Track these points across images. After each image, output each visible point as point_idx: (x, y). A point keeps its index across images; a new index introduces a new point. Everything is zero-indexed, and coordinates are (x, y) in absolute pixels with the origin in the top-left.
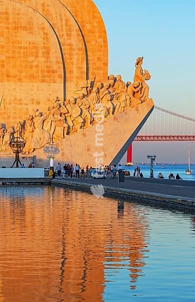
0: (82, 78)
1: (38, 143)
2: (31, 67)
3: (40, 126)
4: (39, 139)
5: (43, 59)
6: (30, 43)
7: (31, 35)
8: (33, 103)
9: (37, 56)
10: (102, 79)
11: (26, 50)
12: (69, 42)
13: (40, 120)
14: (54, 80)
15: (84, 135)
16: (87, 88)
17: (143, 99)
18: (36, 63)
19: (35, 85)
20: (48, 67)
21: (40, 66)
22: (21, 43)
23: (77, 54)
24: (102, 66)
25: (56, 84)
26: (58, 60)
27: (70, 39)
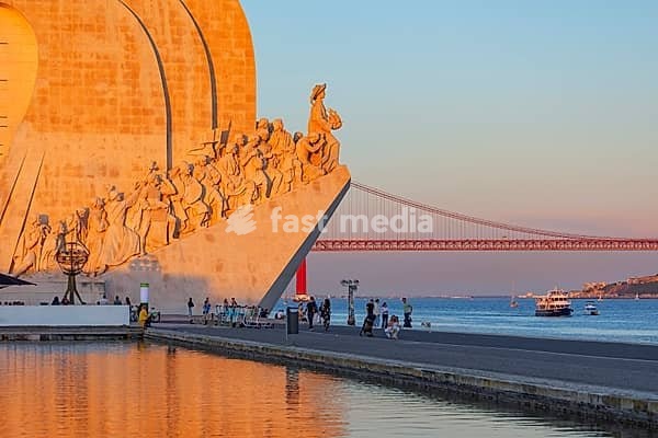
0: (204, 125)
1: (115, 254)
2: (102, 102)
3: (119, 220)
4: (116, 246)
5: (124, 89)
6: (98, 57)
7: (101, 41)
8: (104, 174)
9: (113, 83)
10: (244, 126)
11: (90, 71)
12: (177, 54)
13: (120, 208)
14: (146, 128)
15: (210, 238)
16: (214, 144)
17: (327, 166)
18: (110, 95)
19: (108, 137)
20: (134, 102)
21: (119, 102)
22: (80, 56)
23: (193, 78)
24: (244, 101)
25: (151, 137)
26: (155, 89)
27: (179, 49)
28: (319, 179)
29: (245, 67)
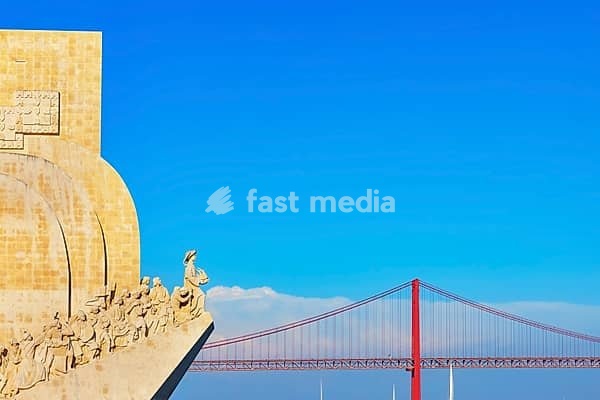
0: (98, 283)
1: (26, 380)
2: (20, 267)
3: (30, 355)
4: (27, 374)
5: (37, 256)
6: (18, 232)
7: (20, 220)
8: (21, 320)
9: (29, 251)
10: (130, 283)
11: (12, 243)
12: (79, 229)
13: (30, 346)
14: (53, 285)
15: (99, 368)
16: (106, 297)
17: (195, 312)
18: (27, 261)
19: (25, 293)
20: (44, 266)
21: (33, 265)
22: (5, 232)
23: (90, 247)
24: (130, 264)
25: (57, 292)
26: (61, 256)
27: (81, 225)
28: (188, 323)
29: (132, 238)
